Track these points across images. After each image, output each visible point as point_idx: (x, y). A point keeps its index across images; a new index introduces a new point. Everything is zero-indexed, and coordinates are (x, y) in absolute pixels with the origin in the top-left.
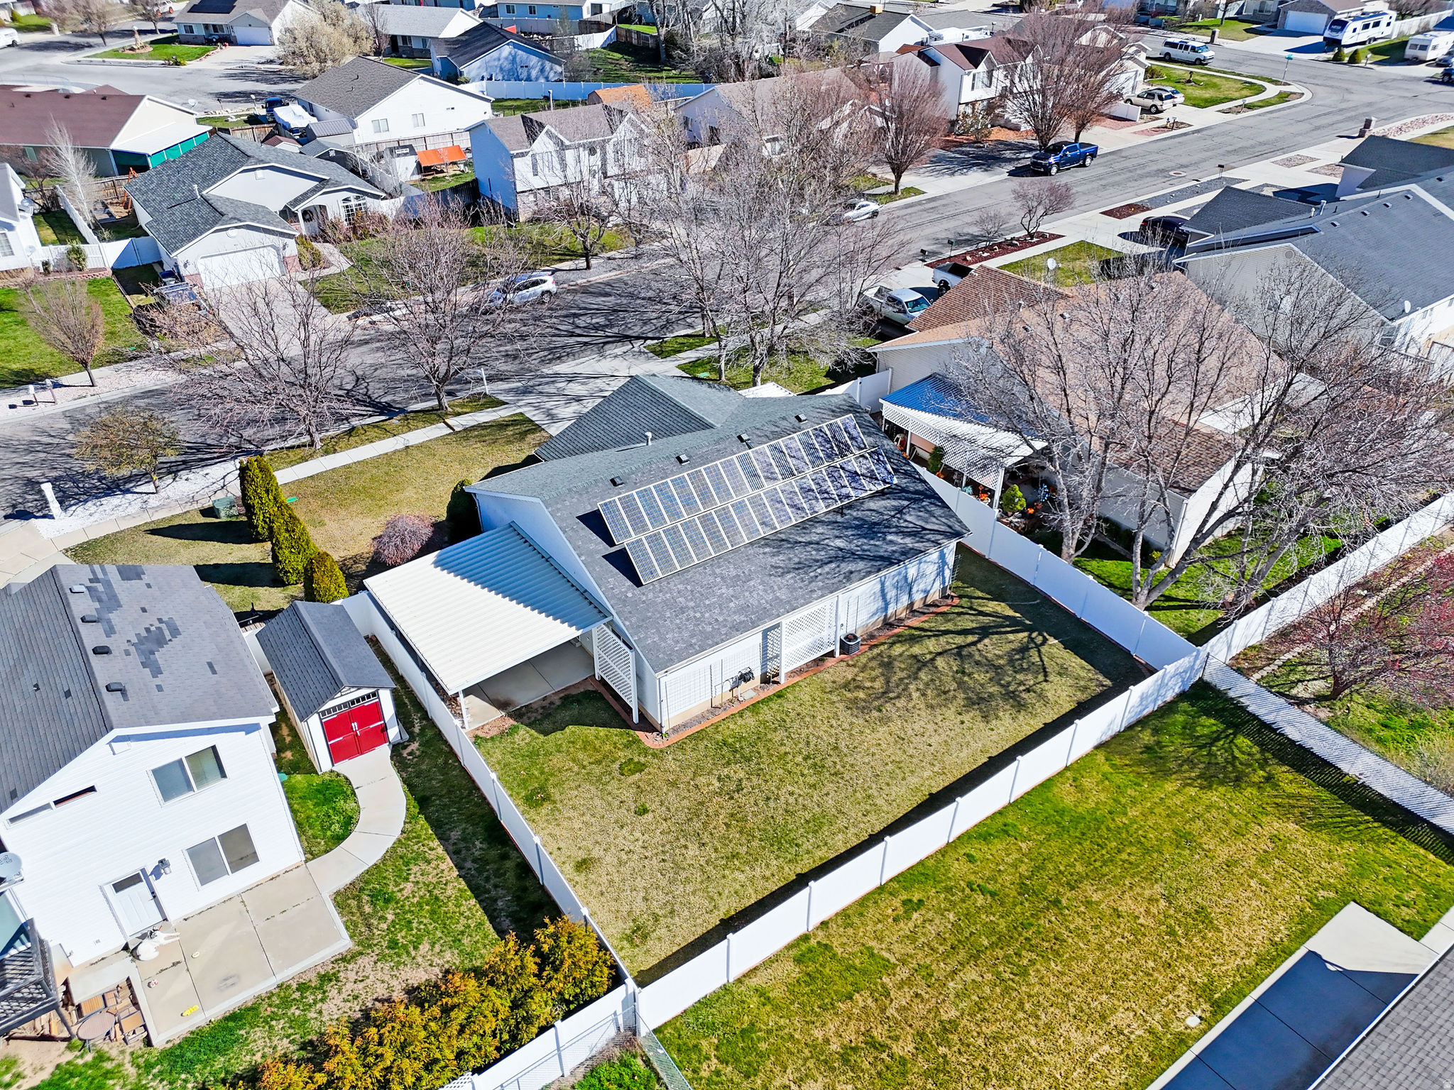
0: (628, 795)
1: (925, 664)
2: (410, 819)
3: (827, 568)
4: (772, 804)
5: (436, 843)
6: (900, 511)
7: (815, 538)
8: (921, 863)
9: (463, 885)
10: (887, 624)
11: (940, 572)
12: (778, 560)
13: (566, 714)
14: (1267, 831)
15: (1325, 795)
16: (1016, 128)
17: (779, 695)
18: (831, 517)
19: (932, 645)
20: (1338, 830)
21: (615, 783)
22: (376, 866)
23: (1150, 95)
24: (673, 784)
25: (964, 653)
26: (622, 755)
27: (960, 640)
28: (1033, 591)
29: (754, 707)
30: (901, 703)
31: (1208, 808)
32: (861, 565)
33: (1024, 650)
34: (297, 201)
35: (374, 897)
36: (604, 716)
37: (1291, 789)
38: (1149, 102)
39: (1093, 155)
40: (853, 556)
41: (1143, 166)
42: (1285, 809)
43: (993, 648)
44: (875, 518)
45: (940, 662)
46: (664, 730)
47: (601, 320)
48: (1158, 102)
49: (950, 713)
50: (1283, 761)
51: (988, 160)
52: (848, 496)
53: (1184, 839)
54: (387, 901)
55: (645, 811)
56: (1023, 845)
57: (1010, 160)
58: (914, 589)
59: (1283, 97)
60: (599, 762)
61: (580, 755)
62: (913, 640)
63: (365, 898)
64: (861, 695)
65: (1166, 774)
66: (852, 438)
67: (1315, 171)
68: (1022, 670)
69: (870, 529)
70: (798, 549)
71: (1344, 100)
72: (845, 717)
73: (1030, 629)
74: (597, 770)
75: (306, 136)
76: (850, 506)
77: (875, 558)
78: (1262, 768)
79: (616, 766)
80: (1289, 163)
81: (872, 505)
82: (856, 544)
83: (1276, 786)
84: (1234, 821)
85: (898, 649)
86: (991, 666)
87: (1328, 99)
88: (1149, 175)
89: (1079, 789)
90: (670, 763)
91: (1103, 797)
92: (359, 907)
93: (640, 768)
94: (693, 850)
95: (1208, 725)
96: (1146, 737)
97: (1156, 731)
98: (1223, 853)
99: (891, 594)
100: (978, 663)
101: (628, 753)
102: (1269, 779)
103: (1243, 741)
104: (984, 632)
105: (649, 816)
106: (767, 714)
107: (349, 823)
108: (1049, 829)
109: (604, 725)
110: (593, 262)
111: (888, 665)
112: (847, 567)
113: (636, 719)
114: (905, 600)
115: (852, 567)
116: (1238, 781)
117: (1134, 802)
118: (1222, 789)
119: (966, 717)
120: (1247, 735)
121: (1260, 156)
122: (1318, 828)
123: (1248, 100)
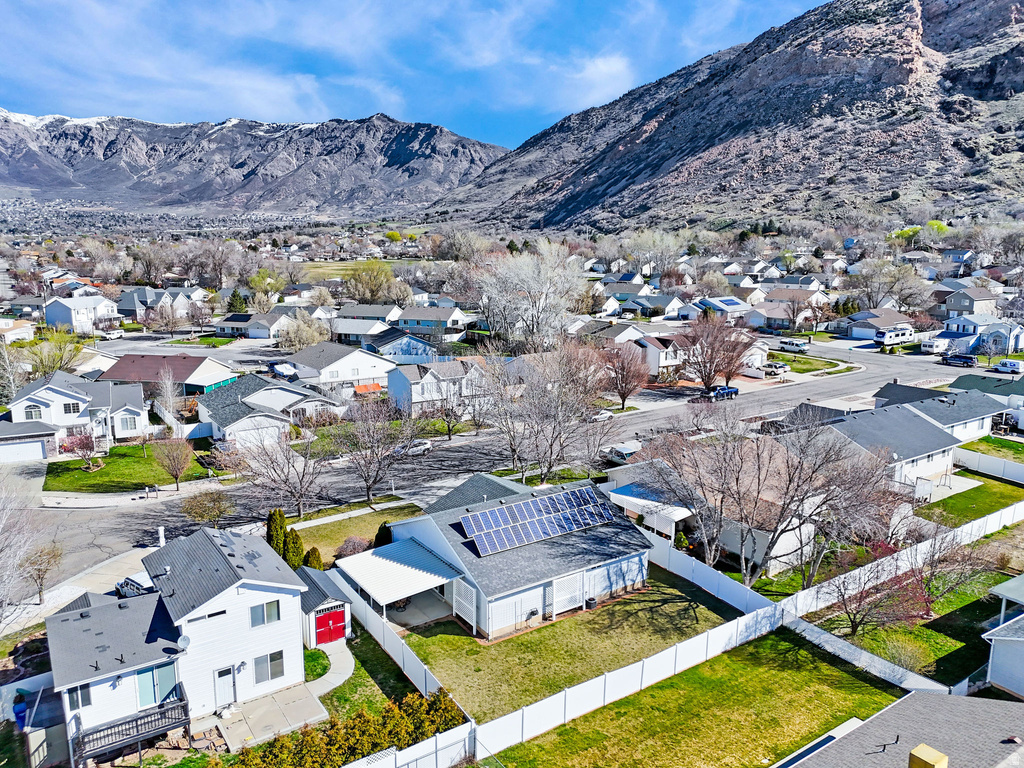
0: (471, 663)
1: (632, 614)
2: (356, 669)
3: (577, 557)
4: (547, 670)
5: (370, 679)
6: (617, 534)
7: (572, 543)
8: (626, 697)
9: (385, 696)
10: (612, 596)
11: (641, 570)
12: (552, 551)
13: (438, 630)
14: (812, 689)
15: (845, 675)
16: (692, 380)
17: (552, 625)
18: (579, 534)
19: (636, 606)
20: (851, 689)
21: (464, 658)
22: (340, 687)
23: (770, 366)
24: (495, 660)
25: (654, 610)
26: (467, 647)
27: (651, 604)
28: (692, 585)
29: (539, 630)
30: (619, 630)
31: (782, 679)
32: (596, 557)
33: (686, 610)
34: (291, 406)
35: (339, 699)
36: (459, 631)
37: (828, 672)
38: (770, 370)
39: (736, 393)
40: (591, 552)
41: (764, 399)
42: (822, 681)
43: (668, 608)
44: (604, 536)
45: (640, 614)
46: (490, 638)
47: (457, 463)
48: (775, 370)
49: (645, 635)
50: (824, 660)
51: (677, 394)
52: (589, 524)
53: (768, 691)
54: (346, 700)
55: (480, 670)
56: (681, 692)
57: (689, 395)
58: (626, 578)
59: (849, 369)
60: (455, 650)
61: (445, 647)
62: (626, 604)
63: (335, 699)
64: (597, 626)
65: (760, 664)
66: (591, 497)
67: (865, 403)
68: (685, 618)
69: (601, 541)
70: (562, 547)
71: (885, 371)
72: (588, 636)
73: (690, 601)
74: (454, 653)
75: (293, 379)
76: (590, 530)
77: (603, 554)
78: (812, 663)
79: (464, 651)
80: (850, 400)
81: (602, 530)
82: (593, 547)
83: (819, 671)
84: (795, 685)
85: (618, 608)
86: (667, 615)
87: (875, 370)
88: (769, 403)
89: (713, 670)
90: (493, 651)
91: (725, 673)
92: (331, 703)
93: (477, 653)
94: (505, 687)
95: (784, 645)
96: (751, 649)
97: (756, 647)
98: (788, 697)
99: (613, 578)
100: (661, 615)
101: (471, 647)
102: (815, 668)
103: (803, 652)
104: (665, 602)
105: (482, 672)
106: (545, 633)
107: (325, 669)
108: (695, 686)
109: (458, 635)
110: (452, 437)
111: (612, 614)
112: (587, 557)
113: (474, 633)
114: (621, 584)
115: (591, 557)
116: (799, 668)
117: (742, 675)
118: (790, 672)
119: (652, 637)
120: (806, 650)
121: (833, 396)
122: (840, 688)
123: (827, 370)
